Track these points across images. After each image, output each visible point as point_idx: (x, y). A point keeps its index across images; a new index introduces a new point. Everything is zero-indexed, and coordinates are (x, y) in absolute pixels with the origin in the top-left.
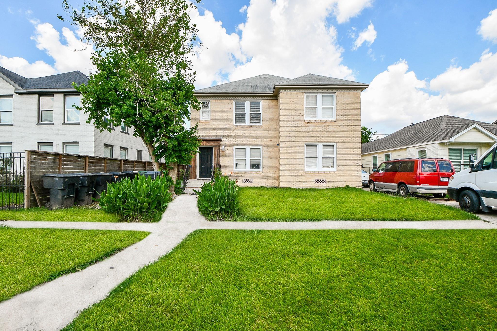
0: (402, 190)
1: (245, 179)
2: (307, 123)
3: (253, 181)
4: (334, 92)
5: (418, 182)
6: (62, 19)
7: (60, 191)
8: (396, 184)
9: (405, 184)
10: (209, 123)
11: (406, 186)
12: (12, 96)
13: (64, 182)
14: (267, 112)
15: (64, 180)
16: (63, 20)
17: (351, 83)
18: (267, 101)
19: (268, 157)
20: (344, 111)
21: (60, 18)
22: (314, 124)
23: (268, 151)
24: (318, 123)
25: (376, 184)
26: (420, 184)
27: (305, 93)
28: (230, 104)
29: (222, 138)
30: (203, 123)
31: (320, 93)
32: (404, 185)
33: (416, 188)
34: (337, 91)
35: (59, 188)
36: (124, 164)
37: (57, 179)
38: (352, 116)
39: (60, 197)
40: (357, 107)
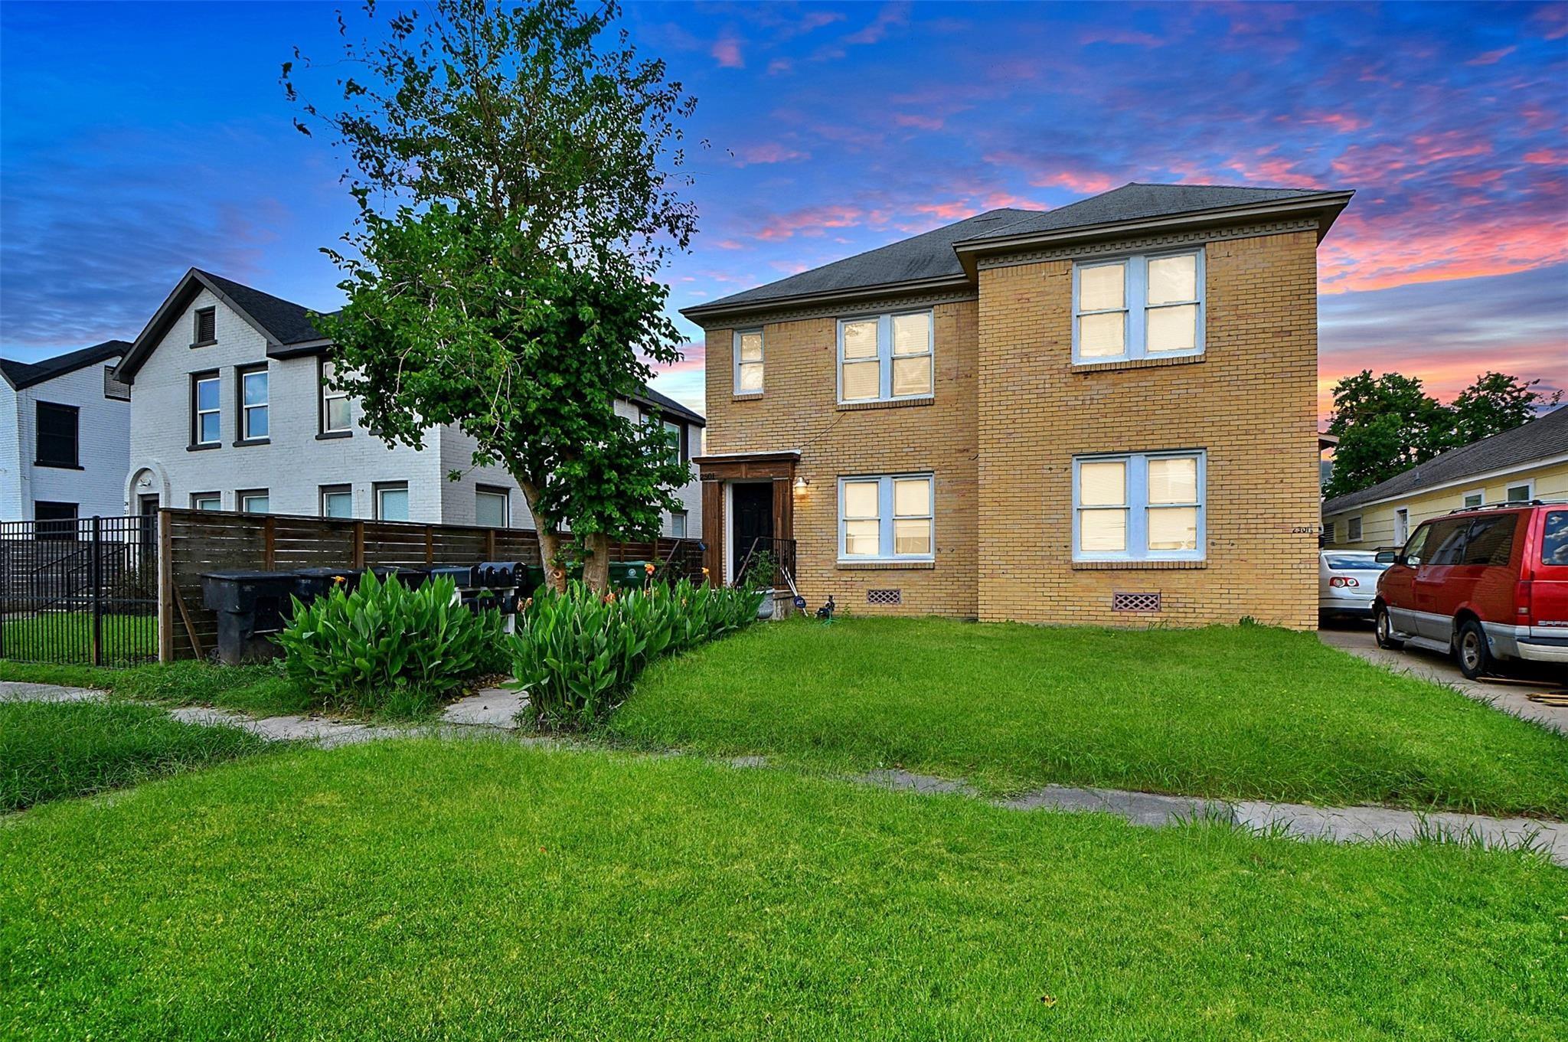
0: (1470, 645)
1: (876, 588)
2: (1081, 377)
3: (902, 595)
4: (1197, 241)
5: (1524, 610)
6: (305, 131)
7: (234, 617)
8: (1448, 619)
9: (1478, 621)
10: (759, 403)
11: (1480, 626)
12: (263, 365)
13: (242, 595)
14: (949, 350)
15: (240, 588)
16: (308, 133)
17: (1271, 196)
18: (951, 309)
19: (955, 511)
20: (1239, 317)
21: (301, 128)
22: (1111, 377)
23: (954, 491)
24: (1126, 375)
25: (1393, 613)
26: (1532, 622)
27: (1073, 260)
28: (825, 331)
29: (798, 452)
30: (743, 404)
31: (1135, 253)
32: (1475, 624)
33: (1512, 635)
34: (1208, 239)
35: (230, 610)
36: (498, 543)
37: (226, 585)
38: (1276, 334)
39: (234, 634)
40: (1305, 297)
